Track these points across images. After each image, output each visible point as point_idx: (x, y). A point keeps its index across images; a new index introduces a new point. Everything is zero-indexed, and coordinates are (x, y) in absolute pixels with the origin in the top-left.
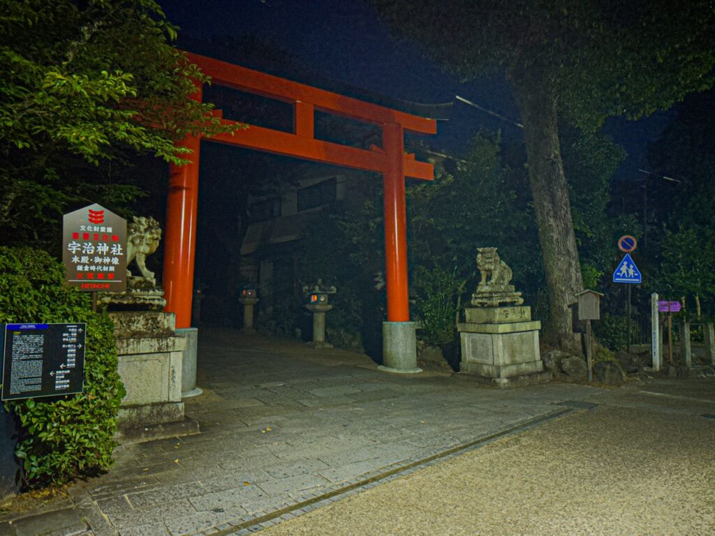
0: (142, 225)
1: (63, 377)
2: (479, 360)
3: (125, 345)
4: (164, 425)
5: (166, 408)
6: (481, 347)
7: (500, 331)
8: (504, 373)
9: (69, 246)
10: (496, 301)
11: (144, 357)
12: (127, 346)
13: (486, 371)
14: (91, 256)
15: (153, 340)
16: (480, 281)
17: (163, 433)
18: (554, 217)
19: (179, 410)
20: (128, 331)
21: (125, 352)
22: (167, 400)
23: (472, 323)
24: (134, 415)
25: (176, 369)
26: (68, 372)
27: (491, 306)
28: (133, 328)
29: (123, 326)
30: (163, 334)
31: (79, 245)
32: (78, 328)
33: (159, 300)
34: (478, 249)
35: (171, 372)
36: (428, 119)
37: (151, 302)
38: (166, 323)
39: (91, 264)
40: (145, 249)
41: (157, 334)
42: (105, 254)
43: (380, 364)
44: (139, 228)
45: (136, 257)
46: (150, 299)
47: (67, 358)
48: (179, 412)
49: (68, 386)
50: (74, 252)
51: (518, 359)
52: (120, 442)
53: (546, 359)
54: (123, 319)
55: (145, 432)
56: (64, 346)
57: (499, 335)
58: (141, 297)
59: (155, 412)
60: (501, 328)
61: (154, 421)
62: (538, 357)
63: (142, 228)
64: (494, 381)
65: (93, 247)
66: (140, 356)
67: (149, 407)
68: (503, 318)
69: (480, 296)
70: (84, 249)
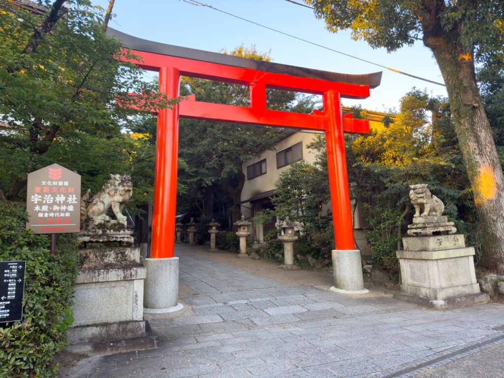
0: (117, 180)
1: (4, 307)
2: (417, 283)
3: (97, 275)
4: (127, 340)
5: (130, 326)
6: (419, 272)
7: (435, 258)
8: (441, 295)
9: (32, 198)
10: (430, 231)
11: (113, 284)
12: (99, 276)
13: (424, 294)
14: (50, 205)
15: (120, 270)
16: (415, 214)
17: (125, 347)
18: (479, 154)
19: (141, 328)
20: (102, 263)
21: (97, 280)
22: (131, 319)
23: (409, 251)
24: (104, 331)
25: (138, 294)
26: (9, 302)
27: (426, 235)
28: (106, 261)
29: (98, 259)
30: (130, 265)
31: (40, 197)
32: (18, 265)
33: (128, 238)
34: (410, 186)
35: (134, 297)
36: (362, 86)
37: (121, 239)
38: (132, 256)
39: (50, 211)
40: (118, 198)
41: (125, 265)
42: (62, 203)
43: (332, 285)
44: (114, 183)
45: (111, 205)
46: (121, 238)
47: (8, 291)
48: (140, 330)
49: (8, 315)
50: (36, 203)
51: (455, 282)
52: (89, 354)
53: (483, 282)
54: (98, 254)
55: (111, 346)
56: (5, 281)
57: (434, 262)
58: (114, 236)
59: (121, 329)
60: (435, 255)
61: (120, 337)
62: (474, 280)
63: (117, 183)
64: (432, 303)
65: (52, 198)
66: (110, 283)
67: (116, 325)
68: (436, 246)
69: (415, 226)
70: (44, 199)
